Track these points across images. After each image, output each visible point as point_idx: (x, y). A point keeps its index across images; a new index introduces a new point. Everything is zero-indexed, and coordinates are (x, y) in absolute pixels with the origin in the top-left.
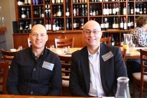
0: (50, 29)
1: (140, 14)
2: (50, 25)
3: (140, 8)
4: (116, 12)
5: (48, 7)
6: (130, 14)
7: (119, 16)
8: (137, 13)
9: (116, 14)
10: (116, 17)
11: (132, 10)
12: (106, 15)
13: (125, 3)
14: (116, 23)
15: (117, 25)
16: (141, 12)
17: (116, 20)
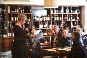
0: (10, 36)
2: (10, 34)
5: (9, 23)
7: (48, 29)
9: (46, 28)
10: (46, 29)
12: (41, 28)
13: (50, 22)
17: (46, 31)
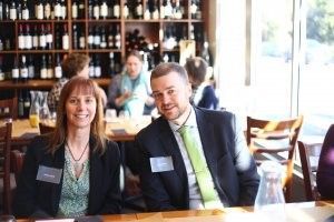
1: (100, 48)
3: (101, 35)
4: (48, 44)
6: (79, 48)
8: (94, 46)
9: (47, 48)
11: (82, 40)
12: (25, 49)
14: (47, 68)
15: (50, 71)
16: (104, 45)
17: (47, 60)
